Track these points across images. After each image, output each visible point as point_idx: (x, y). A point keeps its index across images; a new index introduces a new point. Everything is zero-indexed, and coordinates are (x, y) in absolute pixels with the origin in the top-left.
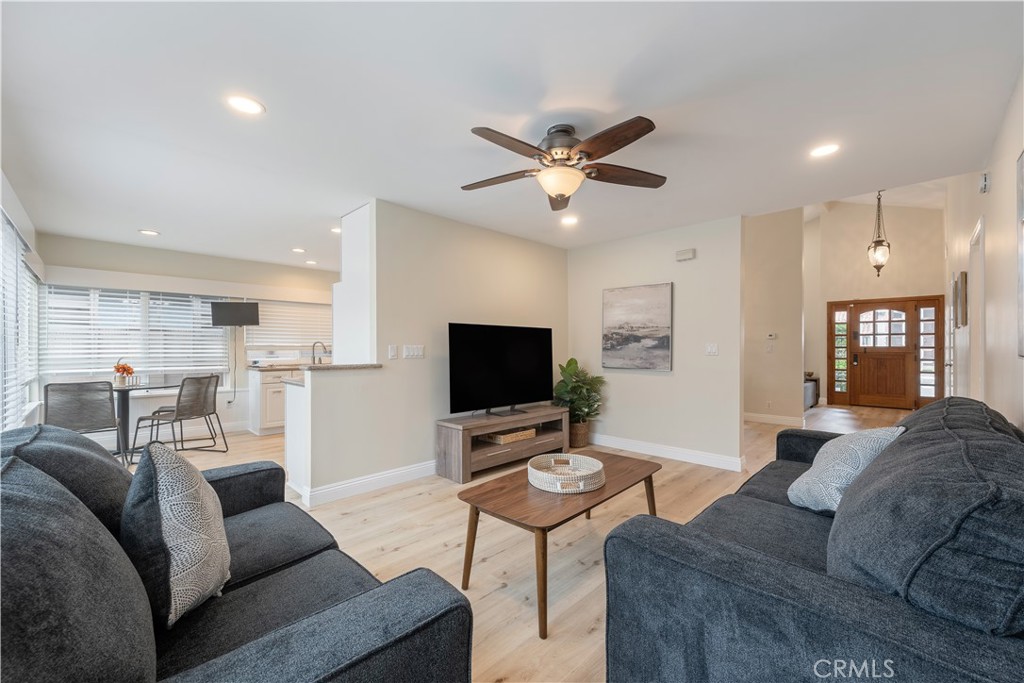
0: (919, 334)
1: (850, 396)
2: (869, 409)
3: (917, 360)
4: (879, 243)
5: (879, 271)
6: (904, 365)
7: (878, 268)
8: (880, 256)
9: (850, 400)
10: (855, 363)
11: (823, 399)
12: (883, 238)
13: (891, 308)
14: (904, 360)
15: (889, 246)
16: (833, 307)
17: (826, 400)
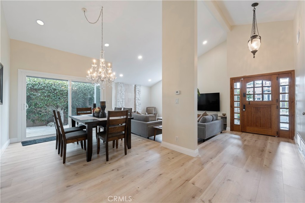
0: (279, 94)
1: (242, 127)
2: (251, 135)
3: (278, 108)
4: (254, 37)
5: (254, 55)
6: (270, 111)
7: (254, 52)
8: (255, 45)
9: (242, 129)
10: (244, 110)
11: (228, 128)
12: (257, 34)
13: (263, 80)
14: (270, 108)
15: (260, 38)
16: (234, 80)
17: (230, 128)
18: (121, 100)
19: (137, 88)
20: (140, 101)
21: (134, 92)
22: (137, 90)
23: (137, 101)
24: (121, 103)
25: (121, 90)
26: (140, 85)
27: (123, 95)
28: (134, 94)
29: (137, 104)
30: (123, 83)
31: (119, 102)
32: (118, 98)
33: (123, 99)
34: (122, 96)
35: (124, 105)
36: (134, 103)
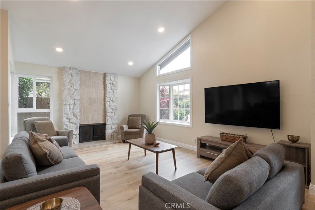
18: (72, 102)
19: (108, 78)
20: (115, 104)
21: (102, 87)
22: (108, 82)
23: (108, 104)
24: (72, 107)
25: (70, 82)
26: (116, 75)
27: (76, 93)
28: (103, 92)
29: (109, 109)
30: (76, 69)
31: (65, 104)
32: (64, 98)
33: (75, 99)
34: (73, 94)
35: (78, 111)
36: (102, 108)
